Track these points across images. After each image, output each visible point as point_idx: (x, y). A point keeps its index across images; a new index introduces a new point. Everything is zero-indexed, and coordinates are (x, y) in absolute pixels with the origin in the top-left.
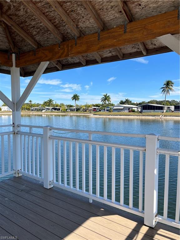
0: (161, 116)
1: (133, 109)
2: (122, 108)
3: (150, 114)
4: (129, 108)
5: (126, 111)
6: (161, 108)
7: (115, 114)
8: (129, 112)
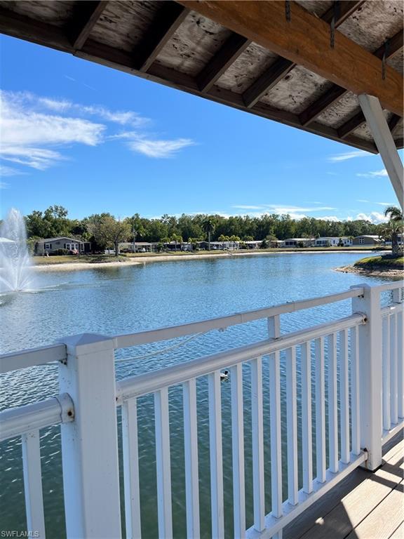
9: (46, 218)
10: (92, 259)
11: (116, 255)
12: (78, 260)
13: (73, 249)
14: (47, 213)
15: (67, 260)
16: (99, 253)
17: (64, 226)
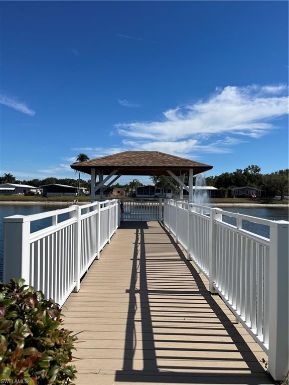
0: (75, 201)
1: (31, 190)
2: (13, 189)
3: (59, 198)
4: (25, 189)
5: (20, 193)
6: (73, 191)
7: (3, 199)
8: (26, 195)
9: (244, 173)
10: (263, 201)
11: (281, 199)
12: (253, 202)
13: (253, 194)
14: (246, 171)
15: (246, 201)
16: (270, 198)
17: (256, 179)
